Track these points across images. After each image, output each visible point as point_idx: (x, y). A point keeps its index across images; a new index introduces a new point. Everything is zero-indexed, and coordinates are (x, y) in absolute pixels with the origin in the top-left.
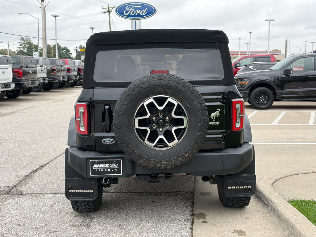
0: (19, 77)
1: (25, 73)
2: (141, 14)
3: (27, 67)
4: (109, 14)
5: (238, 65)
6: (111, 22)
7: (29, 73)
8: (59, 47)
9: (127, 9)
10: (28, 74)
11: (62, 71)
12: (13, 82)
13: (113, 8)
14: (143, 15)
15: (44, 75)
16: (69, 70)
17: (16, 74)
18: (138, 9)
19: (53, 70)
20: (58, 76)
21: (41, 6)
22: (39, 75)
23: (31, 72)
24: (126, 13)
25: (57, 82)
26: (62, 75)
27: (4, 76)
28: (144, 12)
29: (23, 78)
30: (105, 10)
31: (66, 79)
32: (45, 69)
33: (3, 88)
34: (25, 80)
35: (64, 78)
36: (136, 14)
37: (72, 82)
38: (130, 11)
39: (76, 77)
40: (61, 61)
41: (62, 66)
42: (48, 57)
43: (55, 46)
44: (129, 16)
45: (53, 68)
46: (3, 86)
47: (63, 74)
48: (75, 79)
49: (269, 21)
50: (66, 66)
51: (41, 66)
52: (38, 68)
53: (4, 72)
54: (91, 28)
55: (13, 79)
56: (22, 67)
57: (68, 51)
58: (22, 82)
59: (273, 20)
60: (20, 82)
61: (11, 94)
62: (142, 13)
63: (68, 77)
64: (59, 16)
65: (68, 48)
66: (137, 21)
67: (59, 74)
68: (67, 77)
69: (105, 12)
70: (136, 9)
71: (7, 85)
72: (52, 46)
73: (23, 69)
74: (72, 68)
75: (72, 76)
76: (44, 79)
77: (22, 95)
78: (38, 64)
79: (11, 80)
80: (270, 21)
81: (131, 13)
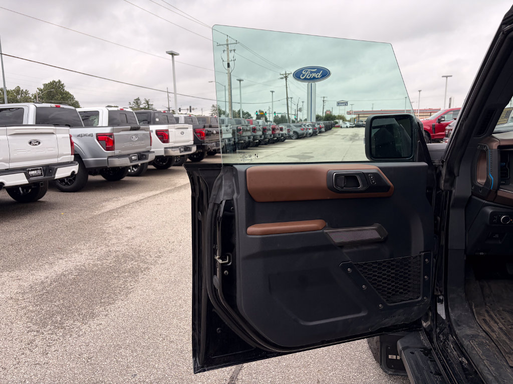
0: (201, 139)
1: (209, 134)
2: (316, 77)
3: (210, 127)
4: (286, 79)
5: (443, 119)
6: (288, 86)
7: (213, 133)
8: (243, 112)
9: (303, 73)
10: (212, 135)
11: (247, 130)
12: (194, 144)
13: (289, 74)
14: (318, 78)
15: (230, 136)
16: (254, 130)
17: (199, 134)
18: (314, 72)
19: (239, 130)
20: (243, 137)
21: (227, 72)
22: (224, 136)
23: (215, 132)
24: (303, 76)
25: (242, 143)
26: (247, 135)
27: (184, 138)
28: (320, 75)
29: (206, 140)
30: (282, 76)
31: (251, 140)
32: (230, 128)
33: (181, 152)
34: (208, 142)
35: (249, 138)
36: (312, 77)
37: (257, 142)
38: (306, 74)
39: (261, 137)
40: (246, 121)
41: (247, 126)
42: (234, 118)
43: (239, 111)
44: (306, 79)
45: (239, 128)
46: (182, 149)
47: (249, 134)
48: (270, 138)
49: (445, 78)
50: (251, 126)
51: (227, 126)
52: (224, 128)
53: (182, 133)
54: (271, 91)
55: (194, 140)
56: (204, 127)
57: (249, 115)
58: (205, 144)
59: (451, 76)
60: (203, 144)
61: (195, 156)
62: (318, 75)
63: (254, 136)
64: (243, 80)
65: (250, 113)
66: (313, 83)
67: (244, 134)
68: (252, 137)
69: (282, 78)
70: (312, 72)
71: (187, 148)
72: (237, 111)
73: (206, 129)
74: (258, 128)
75: (257, 136)
76: (229, 140)
77: (207, 157)
78: (223, 124)
79: (192, 142)
80: (447, 77)
81: (307, 77)
